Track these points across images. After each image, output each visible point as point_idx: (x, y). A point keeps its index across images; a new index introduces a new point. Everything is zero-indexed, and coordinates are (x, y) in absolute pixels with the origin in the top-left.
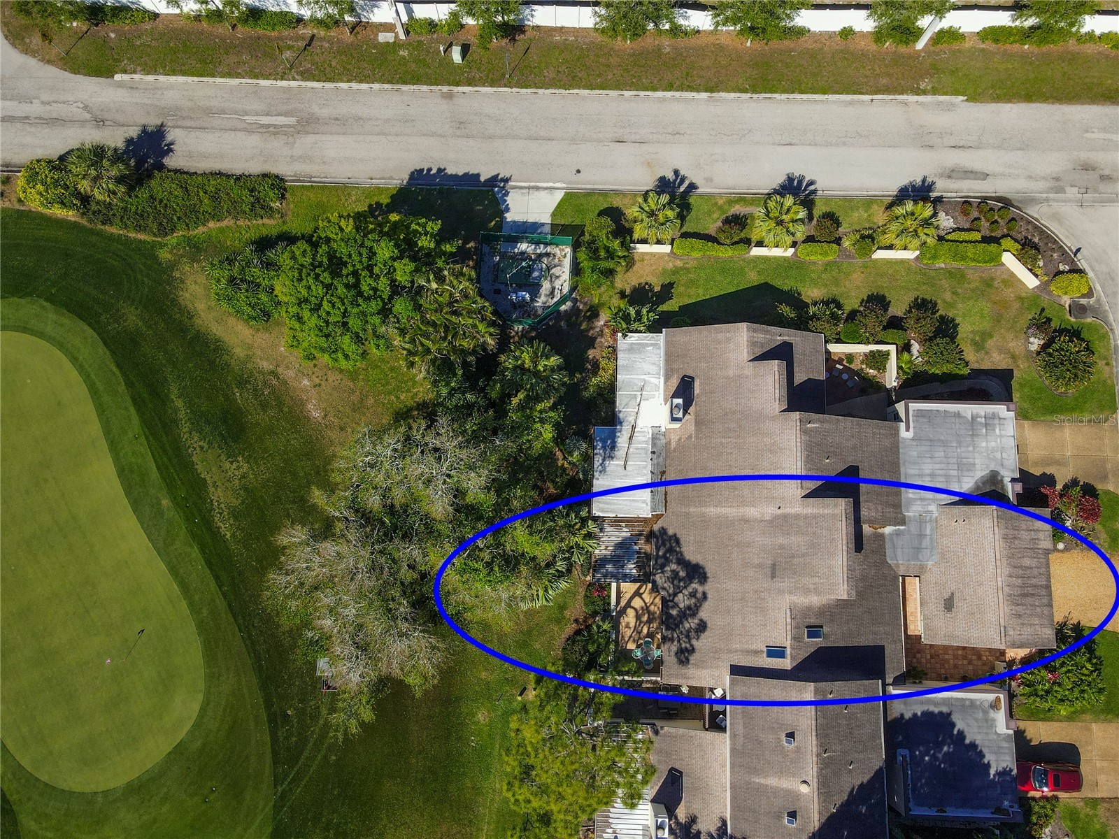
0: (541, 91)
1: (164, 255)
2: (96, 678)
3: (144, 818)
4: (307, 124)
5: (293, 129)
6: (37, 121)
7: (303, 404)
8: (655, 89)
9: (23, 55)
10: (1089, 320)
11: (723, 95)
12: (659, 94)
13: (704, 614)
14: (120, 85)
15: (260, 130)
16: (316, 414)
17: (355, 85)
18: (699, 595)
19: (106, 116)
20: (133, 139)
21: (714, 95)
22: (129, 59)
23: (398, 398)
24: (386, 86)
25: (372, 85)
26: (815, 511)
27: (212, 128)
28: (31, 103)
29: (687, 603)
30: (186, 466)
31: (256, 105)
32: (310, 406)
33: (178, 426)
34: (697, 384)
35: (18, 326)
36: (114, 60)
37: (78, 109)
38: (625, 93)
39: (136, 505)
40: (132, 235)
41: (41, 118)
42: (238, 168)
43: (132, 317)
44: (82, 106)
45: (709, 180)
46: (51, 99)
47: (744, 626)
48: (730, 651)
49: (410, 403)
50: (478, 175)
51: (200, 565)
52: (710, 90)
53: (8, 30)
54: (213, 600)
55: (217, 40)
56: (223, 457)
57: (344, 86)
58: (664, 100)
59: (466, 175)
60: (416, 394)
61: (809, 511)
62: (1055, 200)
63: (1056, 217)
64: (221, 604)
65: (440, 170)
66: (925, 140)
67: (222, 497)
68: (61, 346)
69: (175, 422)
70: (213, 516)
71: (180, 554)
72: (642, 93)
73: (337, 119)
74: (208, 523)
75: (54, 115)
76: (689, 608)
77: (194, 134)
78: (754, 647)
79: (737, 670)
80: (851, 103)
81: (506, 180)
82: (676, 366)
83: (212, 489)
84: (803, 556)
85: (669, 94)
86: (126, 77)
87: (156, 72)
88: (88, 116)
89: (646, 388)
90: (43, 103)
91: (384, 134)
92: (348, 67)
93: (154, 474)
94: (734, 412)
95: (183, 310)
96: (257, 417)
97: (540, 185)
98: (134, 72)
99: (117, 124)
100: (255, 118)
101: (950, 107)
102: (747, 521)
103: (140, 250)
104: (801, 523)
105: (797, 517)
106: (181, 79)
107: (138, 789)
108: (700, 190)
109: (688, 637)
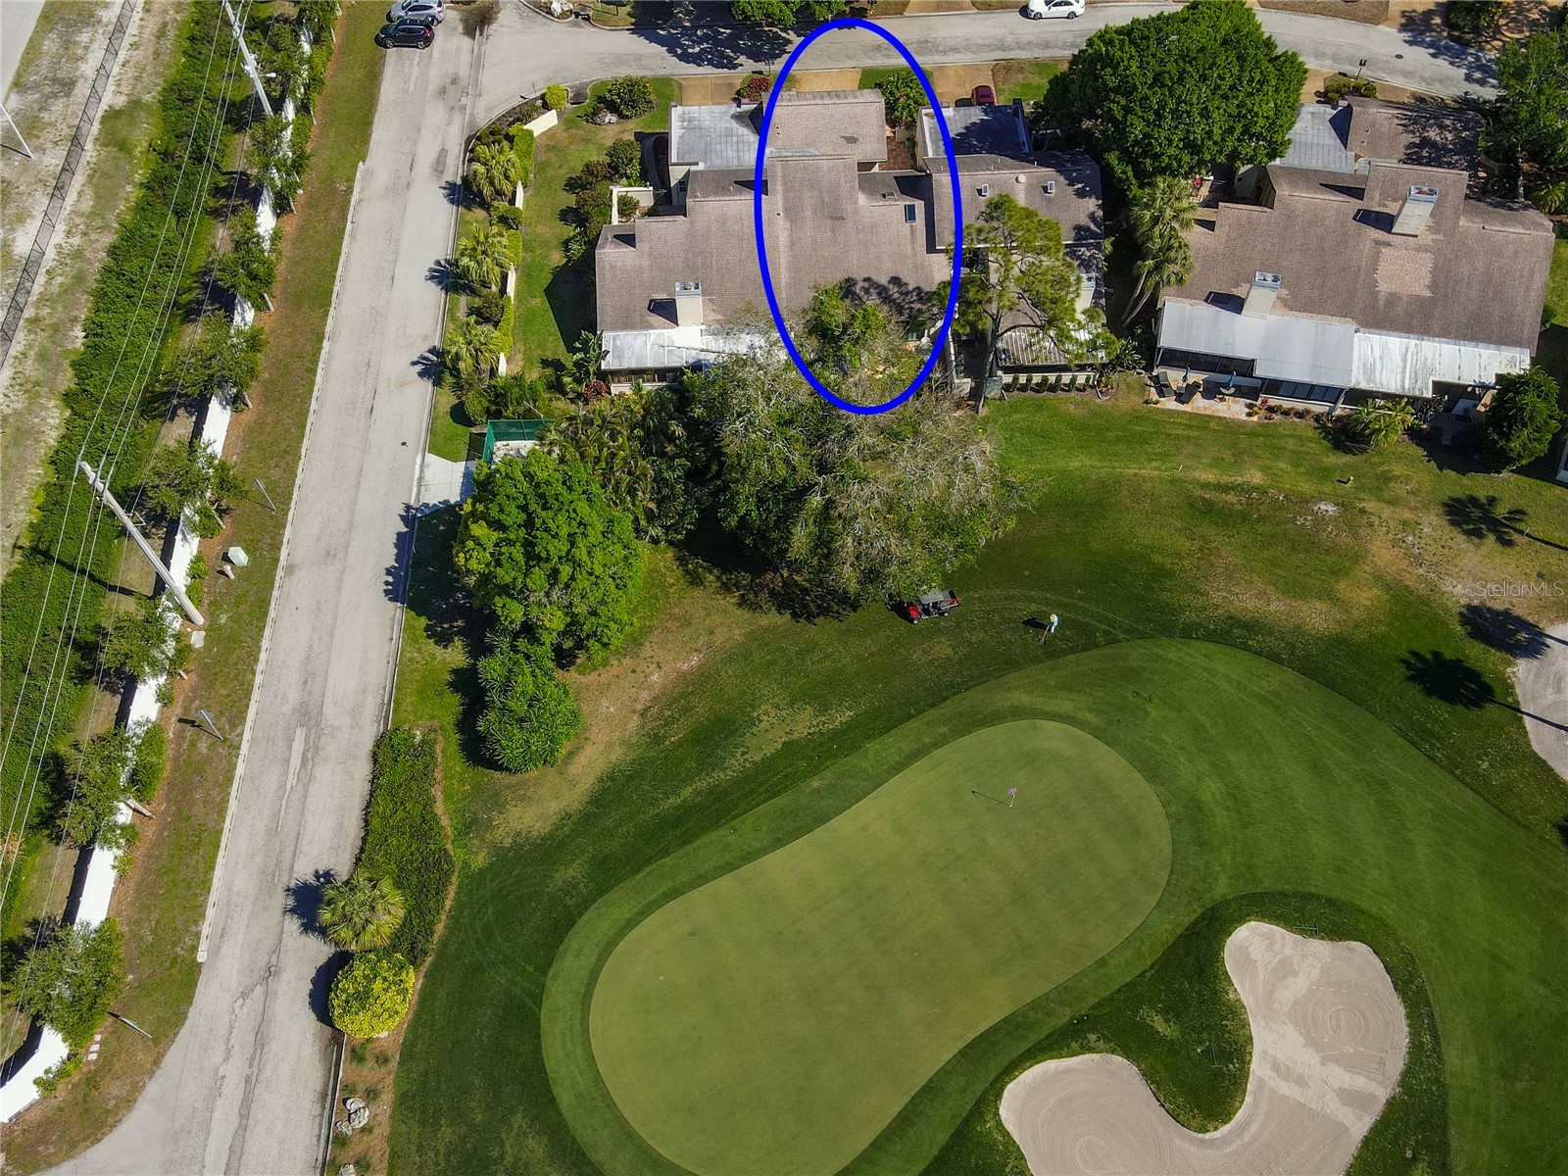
0: (298, 482)
1: (480, 860)
2: (1037, 834)
3: (1182, 760)
4: (308, 716)
5: (313, 731)
6: (256, 1063)
7: (682, 675)
8: (313, 382)
9: (137, 1105)
10: (588, 92)
11: (328, 329)
12: (318, 379)
13: (884, 280)
14: (214, 953)
15: (309, 767)
16: (695, 660)
17: (260, 666)
18: (866, 285)
19: (262, 963)
20: (303, 925)
21: (327, 336)
22: (175, 945)
23: (672, 585)
24: (267, 632)
25: (263, 648)
26: (780, 183)
27: (299, 825)
28: (224, 1077)
29: (874, 296)
30: (768, 764)
31: (272, 778)
32: (685, 667)
33: (716, 786)
34: (656, 296)
35: (583, 1005)
36: (172, 966)
37: (246, 1005)
38: (312, 408)
39: (823, 819)
40: (448, 904)
41: (252, 1059)
42: (360, 787)
43: (572, 871)
44: (241, 1001)
45: (425, 338)
46: (223, 1047)
47: (890, 243)
48: (915, 255)
49: (679, 572)
50: (399, 535)
51: (889, 739)
52: (320, 338)
53: (84, 1140)
54: (928, 723)
55: (166, 834)
56: (755, 730)
57: (258, 679)
58: (326, 378)
59: (396, 546)
60: (667, 568)
61: (780, 188)
62: (473, 109)
63: (489, 109)
64: (932, 714)
65: (389, 572)
66: (400, 187)
67: (804, 724)
68: (610, 945)
69: (711, 791)
70: (828, 731)
71: (878, 761)
72: (315, 394)
73: (305, 683)
74: (836, 734)
75: (250, 1039)
76: (879, 294)
77: (305, 846)
78: (908, 233)
79: (931, 248)
80: (353, 236)
81: (408, 507)
82: (638, 319)
83: (795, 736)
84: (821, 193)
85: (320, 372)
86: (203, 945)
87: (203, 906)
88: (259, 990)
89: (661, 342)
90: (226, 1060)
91: (333, 630)
92: (232, 675)
93: (782, 800)
94: (687, 259)
95: (558, 827)
96: (701, 712)
97: (417, 476)
98: (198, 935)
99: (277, 949)
100: (290, 776)
101: (369, 173)
102: (792, 243)
103: (471, 891)
104: (791, 195)
105: (786, 199)
106: (218, 872)
107: (1152, 769)
108: (437, 344)
109: (907, 293)
